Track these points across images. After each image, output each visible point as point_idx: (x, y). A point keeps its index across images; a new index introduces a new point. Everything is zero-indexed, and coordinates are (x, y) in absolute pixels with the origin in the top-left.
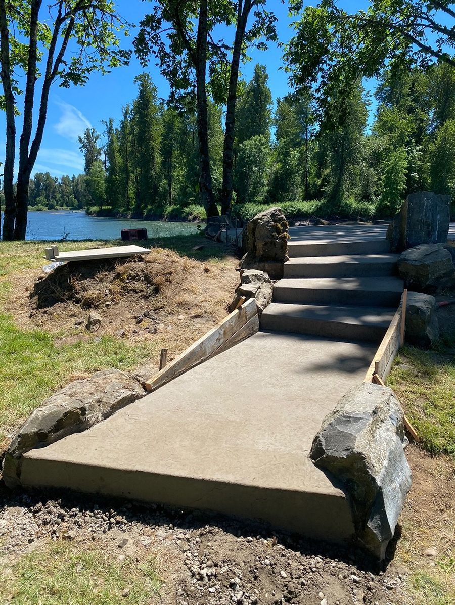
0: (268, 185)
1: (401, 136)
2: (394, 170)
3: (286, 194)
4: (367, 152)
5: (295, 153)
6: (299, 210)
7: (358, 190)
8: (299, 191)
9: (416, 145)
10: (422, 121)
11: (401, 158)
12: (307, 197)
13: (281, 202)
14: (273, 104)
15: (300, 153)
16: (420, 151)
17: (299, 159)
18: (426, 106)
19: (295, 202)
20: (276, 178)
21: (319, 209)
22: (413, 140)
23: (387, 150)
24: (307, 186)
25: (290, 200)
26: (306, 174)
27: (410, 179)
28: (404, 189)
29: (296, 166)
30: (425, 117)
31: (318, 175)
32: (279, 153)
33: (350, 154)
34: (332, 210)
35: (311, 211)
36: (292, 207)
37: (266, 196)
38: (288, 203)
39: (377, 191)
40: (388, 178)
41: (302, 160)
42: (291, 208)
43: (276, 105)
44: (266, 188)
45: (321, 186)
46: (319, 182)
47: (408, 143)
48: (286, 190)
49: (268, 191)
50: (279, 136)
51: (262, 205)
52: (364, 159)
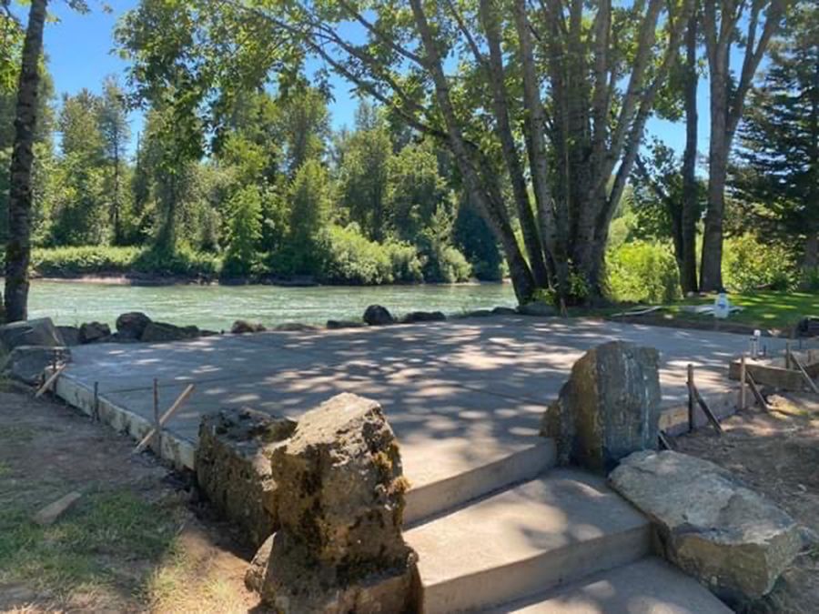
0: (52, 218)
1: (251, 171)
2: (243, 215)
3: (84, 234)
4: (206, 186)
5: (97, 176)
6: (108, 260)
7: (197, 236)
8: (108, 232)
9: (269, 185)
10: (274, 155)
11: (252, 199)
12: (119, 241)
13: (77, 245)
14: (56, 99)
15: (104, 176)
16: (274, 191)
17: (103, 185)
18: (279, 138)
19: (100, 247)
20: (66, 210)
21: (140, 261)
22: (266, 178)
23: (234, 188)
24: (118, 225)
25: (91, 244)
26: (114, 210)
27: (266, 228)
28: (260, 238)
29: (99, 195)
30: (278, 151)
31: (137, 212)
32: (70, 174)
33: (183, 187)
34: (160, 262)
35: (128, 262)
36: (95, 254)
37: (47, 236)
38: (88, 249)
39: (223, 239)
40: (238, 224)
41: (109, 187)
42: (94, 257)
43: (61, 101)
44: (48, 224)
45: (141, 227)
46: (137, 221)
47: (260, 181)
48: (83, 228)
49: (52, 229)
50: (68, 147)
51: (41, 250)
52: (204, 196)
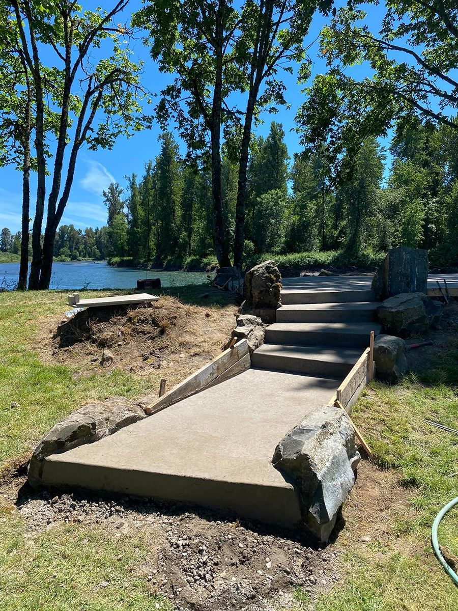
0: (286, 236)
1: (417, 189)
2: (411, 221)
3: (303, 245)
4: (383, 204)
5: (312, 206)
6: (316, 261)
7: (375, 241)
8: (317, 242)
9: (432, 197)
10: (437, 174)
11: (418, 210)
12: (325, 248)
13: (299, 252)
14: (290, 159)
15: (316, 205)
16: (436, 202)
17: (316, 211)
18: (440, 160)
19: (313, 253)
20: (293, 229)
21: (336, 260)
22: (429, 193)
23: (403, 202)
24: (324, 237)
25: (307, 250)
26: (322, 226)
27: (427, 230)
28: (422, 240)
29: (313, 218)
30: (441, 170)
31: (335, 227)
32: (296, 207)
33: (366, 207)
34: (349, 261)
35: (328, 261)
36: (309, 257)
37: (283, 247)
38: (305, 254)
39: (394, 242)
40: (405, 230)
41: (319, 211)
42: (308, 259)
43: (293, 159)
44: (283, 239)
45: (337, 238)
46: (336, 233)
47: (425, 196)
48: (303, 240)
49: (286, 242)
50: (296, 189)
51: (279, 256)
52: (381, 211)
